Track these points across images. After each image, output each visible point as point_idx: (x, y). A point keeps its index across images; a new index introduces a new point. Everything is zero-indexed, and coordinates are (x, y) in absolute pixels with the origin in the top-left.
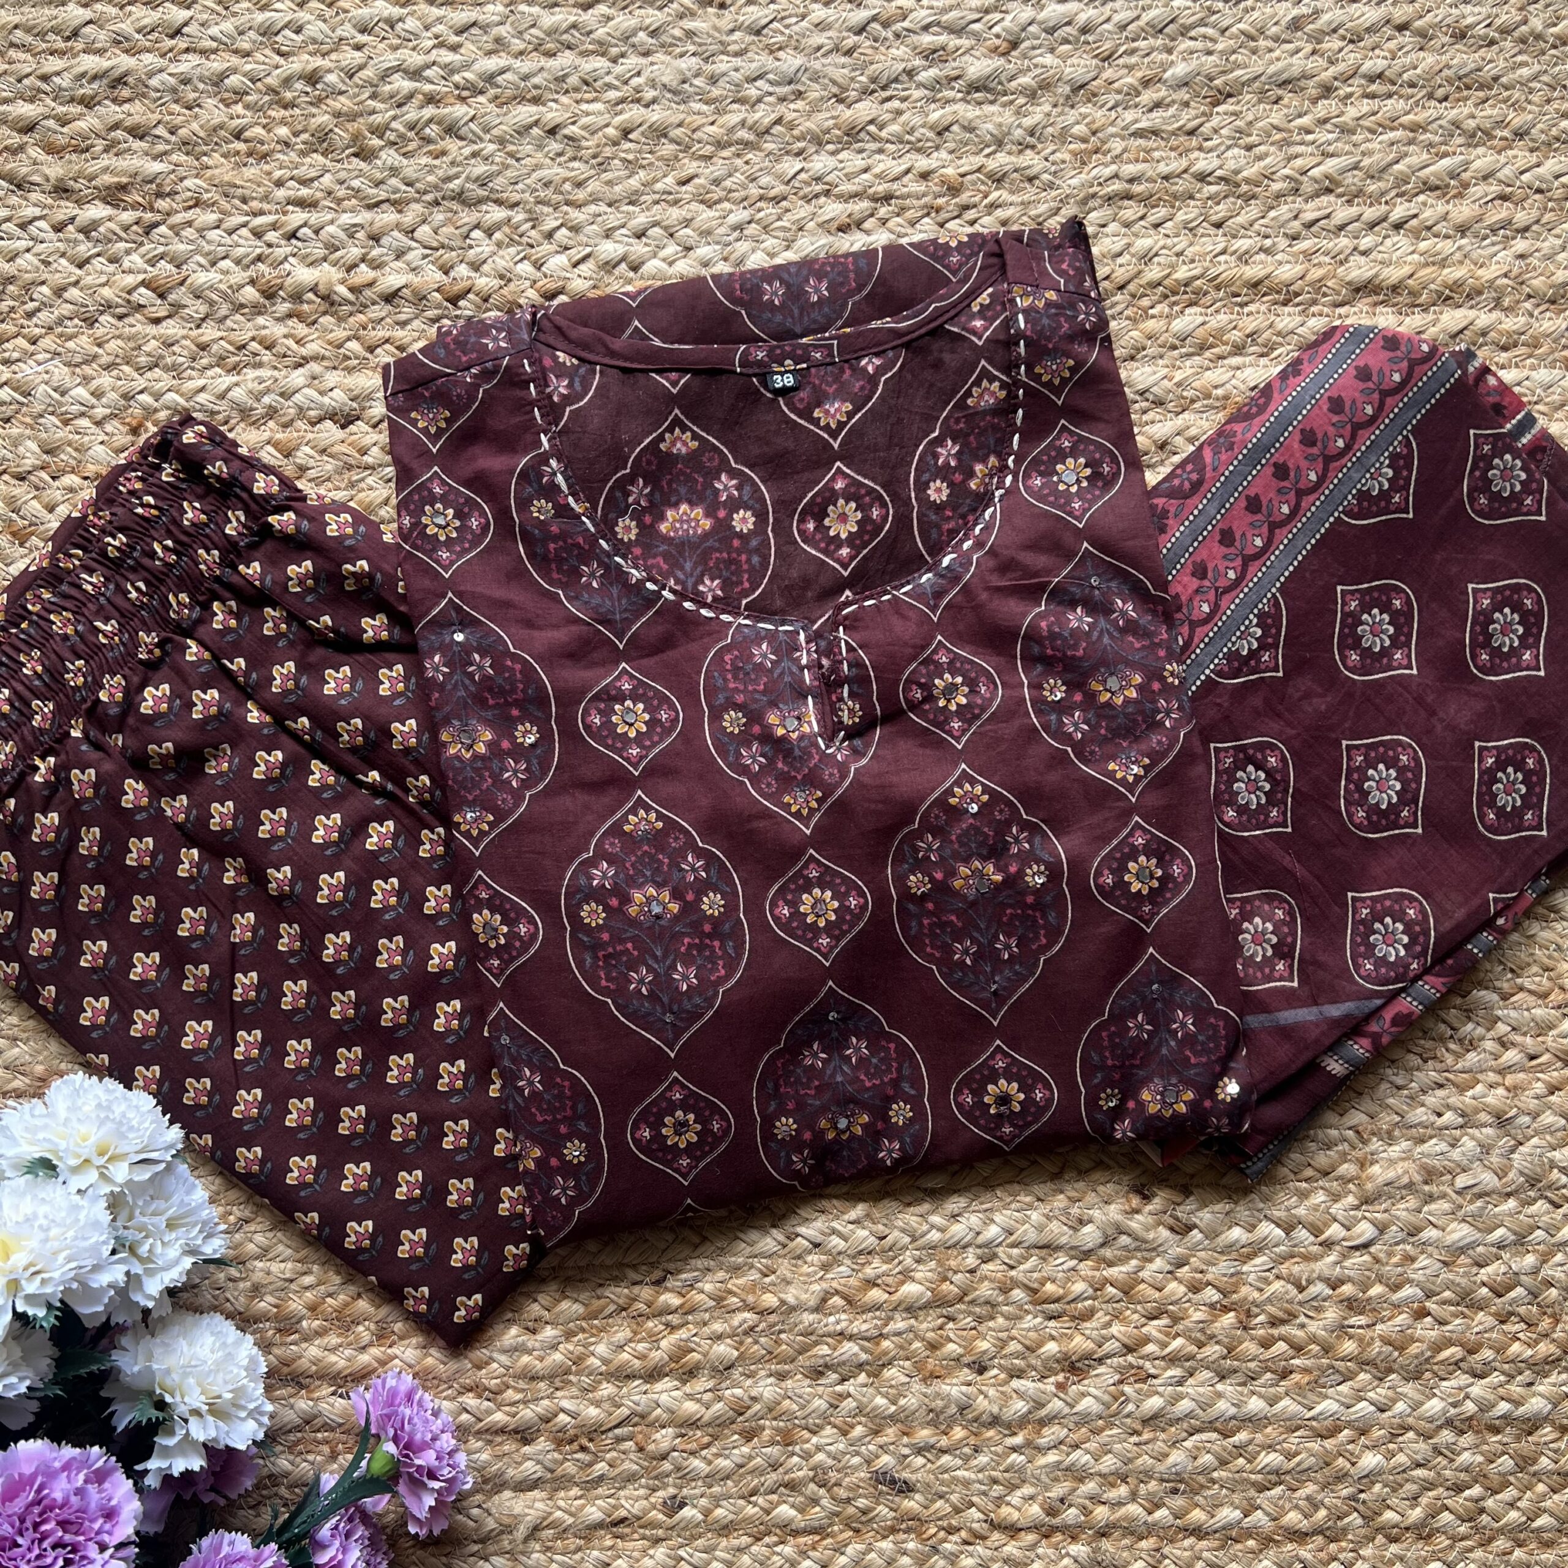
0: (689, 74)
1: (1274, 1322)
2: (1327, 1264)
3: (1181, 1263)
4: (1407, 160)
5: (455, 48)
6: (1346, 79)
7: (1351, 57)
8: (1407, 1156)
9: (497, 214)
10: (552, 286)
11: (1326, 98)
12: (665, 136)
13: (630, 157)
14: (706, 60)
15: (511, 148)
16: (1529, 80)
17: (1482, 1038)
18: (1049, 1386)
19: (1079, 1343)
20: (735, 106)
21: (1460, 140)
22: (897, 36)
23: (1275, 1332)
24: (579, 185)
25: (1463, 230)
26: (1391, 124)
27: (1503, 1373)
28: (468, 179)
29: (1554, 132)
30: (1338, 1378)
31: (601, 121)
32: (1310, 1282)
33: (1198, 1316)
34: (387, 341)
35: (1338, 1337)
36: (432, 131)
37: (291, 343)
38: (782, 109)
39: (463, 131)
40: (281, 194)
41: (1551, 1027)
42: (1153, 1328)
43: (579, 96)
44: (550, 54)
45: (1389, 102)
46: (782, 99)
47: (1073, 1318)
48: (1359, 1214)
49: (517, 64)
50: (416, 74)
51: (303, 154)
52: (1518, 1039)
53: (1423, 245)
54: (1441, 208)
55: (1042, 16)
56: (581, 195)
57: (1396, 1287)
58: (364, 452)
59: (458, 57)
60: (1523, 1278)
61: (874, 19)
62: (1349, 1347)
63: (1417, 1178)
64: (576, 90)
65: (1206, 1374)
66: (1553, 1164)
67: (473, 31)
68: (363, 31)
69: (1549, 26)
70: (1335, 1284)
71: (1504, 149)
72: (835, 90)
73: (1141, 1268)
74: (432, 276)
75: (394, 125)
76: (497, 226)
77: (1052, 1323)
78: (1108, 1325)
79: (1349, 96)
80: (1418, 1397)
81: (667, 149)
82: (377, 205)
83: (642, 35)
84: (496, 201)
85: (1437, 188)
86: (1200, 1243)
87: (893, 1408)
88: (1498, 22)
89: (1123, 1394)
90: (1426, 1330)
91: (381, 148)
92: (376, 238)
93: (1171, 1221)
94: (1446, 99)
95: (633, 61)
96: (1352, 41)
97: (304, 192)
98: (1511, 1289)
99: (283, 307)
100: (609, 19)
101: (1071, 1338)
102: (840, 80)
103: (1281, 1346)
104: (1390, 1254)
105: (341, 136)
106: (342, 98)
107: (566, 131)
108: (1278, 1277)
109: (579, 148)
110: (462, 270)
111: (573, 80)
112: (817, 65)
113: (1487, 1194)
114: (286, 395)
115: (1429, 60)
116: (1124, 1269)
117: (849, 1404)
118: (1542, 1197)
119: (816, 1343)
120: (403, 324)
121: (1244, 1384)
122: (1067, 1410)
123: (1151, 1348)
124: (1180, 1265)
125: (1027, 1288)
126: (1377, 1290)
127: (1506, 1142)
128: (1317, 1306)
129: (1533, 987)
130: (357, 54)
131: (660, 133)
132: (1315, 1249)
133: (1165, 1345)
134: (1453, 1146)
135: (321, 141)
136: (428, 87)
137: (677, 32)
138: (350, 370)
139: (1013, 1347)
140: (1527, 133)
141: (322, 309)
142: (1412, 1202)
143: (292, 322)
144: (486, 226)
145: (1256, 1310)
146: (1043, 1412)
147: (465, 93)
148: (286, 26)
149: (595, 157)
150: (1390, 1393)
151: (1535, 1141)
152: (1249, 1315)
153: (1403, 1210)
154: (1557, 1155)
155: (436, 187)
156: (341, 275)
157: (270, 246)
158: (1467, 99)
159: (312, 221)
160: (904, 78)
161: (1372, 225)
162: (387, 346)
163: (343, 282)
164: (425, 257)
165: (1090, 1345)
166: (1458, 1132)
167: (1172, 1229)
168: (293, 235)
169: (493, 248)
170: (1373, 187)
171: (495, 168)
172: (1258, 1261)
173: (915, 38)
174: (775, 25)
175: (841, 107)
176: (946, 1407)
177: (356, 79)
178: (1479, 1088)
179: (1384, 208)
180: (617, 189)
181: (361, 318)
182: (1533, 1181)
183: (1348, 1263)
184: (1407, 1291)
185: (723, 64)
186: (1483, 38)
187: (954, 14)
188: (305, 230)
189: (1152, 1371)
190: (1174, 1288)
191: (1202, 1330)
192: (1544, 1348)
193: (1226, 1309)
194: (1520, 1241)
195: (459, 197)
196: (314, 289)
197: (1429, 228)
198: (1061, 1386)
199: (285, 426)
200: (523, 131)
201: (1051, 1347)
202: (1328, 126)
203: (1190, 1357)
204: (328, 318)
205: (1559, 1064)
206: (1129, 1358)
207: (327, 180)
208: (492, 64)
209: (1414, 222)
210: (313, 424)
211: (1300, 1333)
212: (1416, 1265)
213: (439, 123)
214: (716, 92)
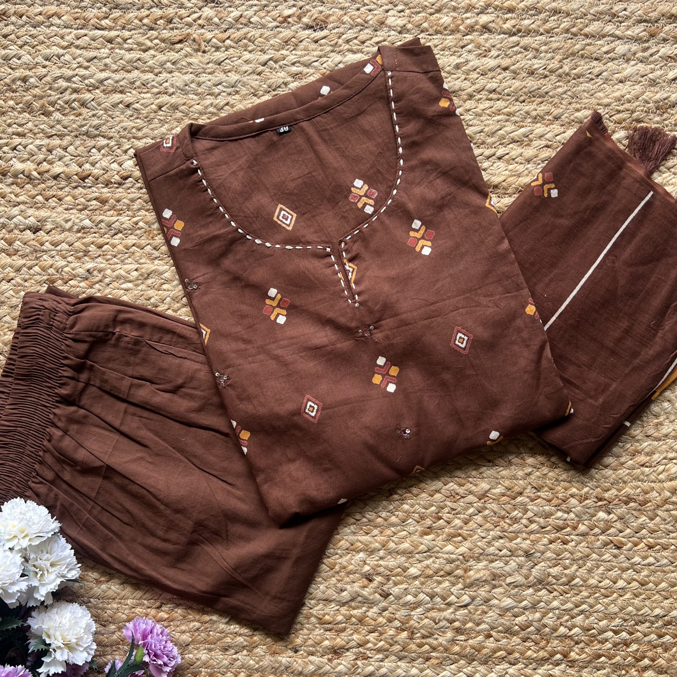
0: (188, 82)
1: (424, 637)
2: (448, 613)
3: (385, 609)
4: (505, 129)
5: (87, 68)
6: (479, 92)
7: (482, 82)
8: (486, 568)
9: (103, 142)
10: (125, 174)
11: (470, 100)
12: (177, 109)
13: (162, 118)
14: (197, 75)
15: (110, 113)
16: (562, 94)
17: (521, 518)
18: (325, 660)
19: (339, 641)
20: (208, 97)
21: (529, 120)
22: (281, 67)
23: (424, 641)
24: (139, 130)
25: (529, 161)
26: (499, 112)
27: (523, 663)
28: (90, 126)
29: (572, 118)
30: (450, 662)
31: (149, 102)
32: (440, 620)
33: (392, 632)
34: (54, 196)
35: (451, 645)
36: (75, 105)
37: (13, 196)
38: (229, 99)
39: (89, 105)
40: (10, 130)
41: (552, 515)
42: (371, 637)
43: (140, 90)
44: (129, 71)
45: (498, 102)
46: (229, 94)
47: (336, 631)
48: (463, 592)
49: (113, 75)
50: (69, 79)
51: (19, 112)
52: (537, 519)
53: (511, 167)
54: (519, 150)
55: (345, 60)
56: (140, 134)
57: (478, 625)
58: (42, 244)
59: (88, 72)
60: (535, 624)
61: (271, 59)
62: (457, 649)
63: (489, 579)
64: (139, 87)
65: (393, 658)
66: (549, 575)
67: (95, 61)
68: (47, 59)
69: (572, 69)
70: (451, 622)
71: (549, 125)
72: (252, 91)
73: (368, 611)
74: (74, 168)
75: (59, 102)
76: (103, 147)
77: (328, 633)
78: (352, 634)
79: (480, 99)
80: (486, 672)
81: (179, 115)
82: (51, 136)
83: (169, 64)
84: (102, 136)
85: (518, 142)
86: (393, 601)
87: (257, 666)
88: (549, 67)
89: (357, 664)
90: (490, 644)
91: (54, 111)
92: (50, 151)
93: (380, 591)
94: (524, 101)
95: (164, 75)
96: (482, 75)
97: (20, 129)
98: (528, 627)
99: (10, 180)
100: (154, 56)
101: (335, 639)
102: (255, 86)
103: (427, 647)
104: (477, 610)
105: (36, 105)
106: (37, 89)
107: (134, 106)
108: (426, 617)
109: (140, 113)
110: (87, 166)
111: (138, 83)
112: (245, 79)
113: (521, 586)
114: (10, 218)
115: (517, 84)
116: (360, 611)
117: (238, 663)
118: (544, 588)
119: (225, 637)
120: (61, 189)
121: (409, 663)
122: (332, 670)
123: (370, 645)
124: (384, 611)
125: (316, 617)
126: (470, 625)
127: (530, 564)
128: (443, 630)
129: (545, 497)
130: (45, 70)
131: (175, 107)
132: (443, 606)
133: (376, 644)
134: (506, 564)
135: (28, 107)
136: (74, 85)
137: (184, 63)
138: (38, 208)
139: (310, 642)
140: (560, 118)
141: (26, 181)
142: (487, 588)
143: (14, 187)
144: (97, 147)
145: (416, 631)
146: (321, 671)
147: (90, 88)
148: (14, 56)
149: (146, 118)
150: (473, 670)
151: (542, 564)
152: (413, 633)
153: (483, 592)
154: (551, 570)
155: (76, 129)
156: (35, 166)
157: (5, 153)
158: (533, 101)
159: (23, 143)
160: (283, 86)
161: (488, 158)
162: (54, 199)
163: (35, 170)
164: (71, 160)
165: (343, 643)
166: (508, 559)
167: (381, 595)
168: (14, 149)
169: (100, 157)
170: (490, 140)
171: (102, 122)
172: (418, 610)
173: (288, 68)
174: (227, 61)
175: (255, 98)
176: (280, 666)
177: (43, 81)
178: (519, 540)
179: (493, 150)
180: (156, 132)
181: (43, 185)
182: (540, 582)
183: (458, 613)
184: (483, 626)
185: (203, 78)
186: (542, 74)
187: (306, 58)
188: (20, 147)
189: (370, 655)
190: (381, 620)
191: (392, 639)
192: (542, 654)
193: (403, 630)
194: (534, 607)
195: (87, 134)
196: (23, 173)
197: (514, 159)
198: (330, 660)
199: (10, 232)
200: (115, 106)
201: (326, 643)
202: (470, 113)
203: (387, 650)
204: (29, 185)
205: (555, 531)
206: (361, 649)
207: (30, 125)
208: (103, 75)
209: (507, 157)
210: (21, 231)
211: (435, 642)
212: (487, 615)
213: (78, 102)
214: (200, 90)
